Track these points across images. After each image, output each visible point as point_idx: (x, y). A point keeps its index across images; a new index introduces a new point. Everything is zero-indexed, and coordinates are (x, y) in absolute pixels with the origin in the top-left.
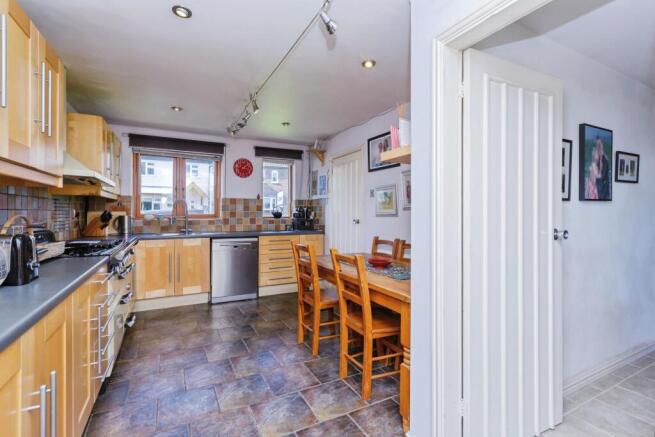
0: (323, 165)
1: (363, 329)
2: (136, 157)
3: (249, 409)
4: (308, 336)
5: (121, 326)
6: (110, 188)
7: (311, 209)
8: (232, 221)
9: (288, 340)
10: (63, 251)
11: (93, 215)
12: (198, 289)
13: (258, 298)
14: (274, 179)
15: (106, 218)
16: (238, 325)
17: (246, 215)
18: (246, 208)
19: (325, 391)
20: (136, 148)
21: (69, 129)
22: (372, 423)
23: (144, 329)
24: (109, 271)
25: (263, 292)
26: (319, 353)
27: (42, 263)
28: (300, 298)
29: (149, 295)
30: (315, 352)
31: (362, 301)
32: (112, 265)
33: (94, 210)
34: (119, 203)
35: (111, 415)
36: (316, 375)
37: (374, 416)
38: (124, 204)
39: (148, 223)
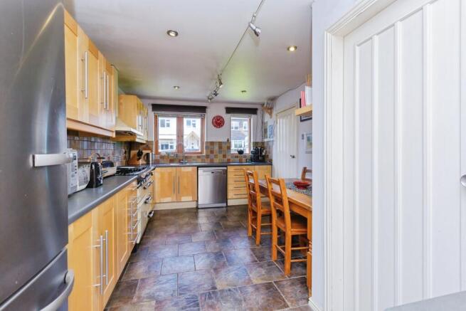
0: (271, 118)
1: (285, 228)
2: (156, 117)
3: (212, 271)
4: (254, 232)
5: (146, 216)
6: (141, 137)
7: (263, 148)
8: (212, 156)
9: (243, 234)
10: (115, 172)
11: (134, 152)
12: (190, 198)
13: (227, 206)
14: (245, 128)
15: (140, 154)
16: (212, 222)
17: (220, 152)
18: (220, 147)
19: (261, 266)
20: (156, 112)
21: (120, 104)
22: (288, 290)
23: (160, 219)
24: (138, 183)
25: (230, 203)
26: (261, 243)
27: (104, 178)
28: (250, 206)
29: (162, 200)
30: (258, 242)
31: (283, 209)
32: (140, 180)
33: (134, 150)
34: (147, 146)
35: (139, 264)
36: (256, 256)
37: (290, 285)
38: (150, 146)
39: (162, 157)
